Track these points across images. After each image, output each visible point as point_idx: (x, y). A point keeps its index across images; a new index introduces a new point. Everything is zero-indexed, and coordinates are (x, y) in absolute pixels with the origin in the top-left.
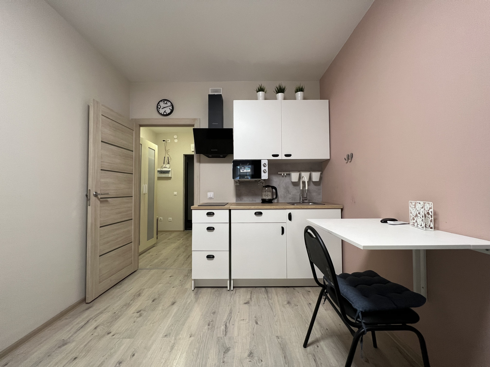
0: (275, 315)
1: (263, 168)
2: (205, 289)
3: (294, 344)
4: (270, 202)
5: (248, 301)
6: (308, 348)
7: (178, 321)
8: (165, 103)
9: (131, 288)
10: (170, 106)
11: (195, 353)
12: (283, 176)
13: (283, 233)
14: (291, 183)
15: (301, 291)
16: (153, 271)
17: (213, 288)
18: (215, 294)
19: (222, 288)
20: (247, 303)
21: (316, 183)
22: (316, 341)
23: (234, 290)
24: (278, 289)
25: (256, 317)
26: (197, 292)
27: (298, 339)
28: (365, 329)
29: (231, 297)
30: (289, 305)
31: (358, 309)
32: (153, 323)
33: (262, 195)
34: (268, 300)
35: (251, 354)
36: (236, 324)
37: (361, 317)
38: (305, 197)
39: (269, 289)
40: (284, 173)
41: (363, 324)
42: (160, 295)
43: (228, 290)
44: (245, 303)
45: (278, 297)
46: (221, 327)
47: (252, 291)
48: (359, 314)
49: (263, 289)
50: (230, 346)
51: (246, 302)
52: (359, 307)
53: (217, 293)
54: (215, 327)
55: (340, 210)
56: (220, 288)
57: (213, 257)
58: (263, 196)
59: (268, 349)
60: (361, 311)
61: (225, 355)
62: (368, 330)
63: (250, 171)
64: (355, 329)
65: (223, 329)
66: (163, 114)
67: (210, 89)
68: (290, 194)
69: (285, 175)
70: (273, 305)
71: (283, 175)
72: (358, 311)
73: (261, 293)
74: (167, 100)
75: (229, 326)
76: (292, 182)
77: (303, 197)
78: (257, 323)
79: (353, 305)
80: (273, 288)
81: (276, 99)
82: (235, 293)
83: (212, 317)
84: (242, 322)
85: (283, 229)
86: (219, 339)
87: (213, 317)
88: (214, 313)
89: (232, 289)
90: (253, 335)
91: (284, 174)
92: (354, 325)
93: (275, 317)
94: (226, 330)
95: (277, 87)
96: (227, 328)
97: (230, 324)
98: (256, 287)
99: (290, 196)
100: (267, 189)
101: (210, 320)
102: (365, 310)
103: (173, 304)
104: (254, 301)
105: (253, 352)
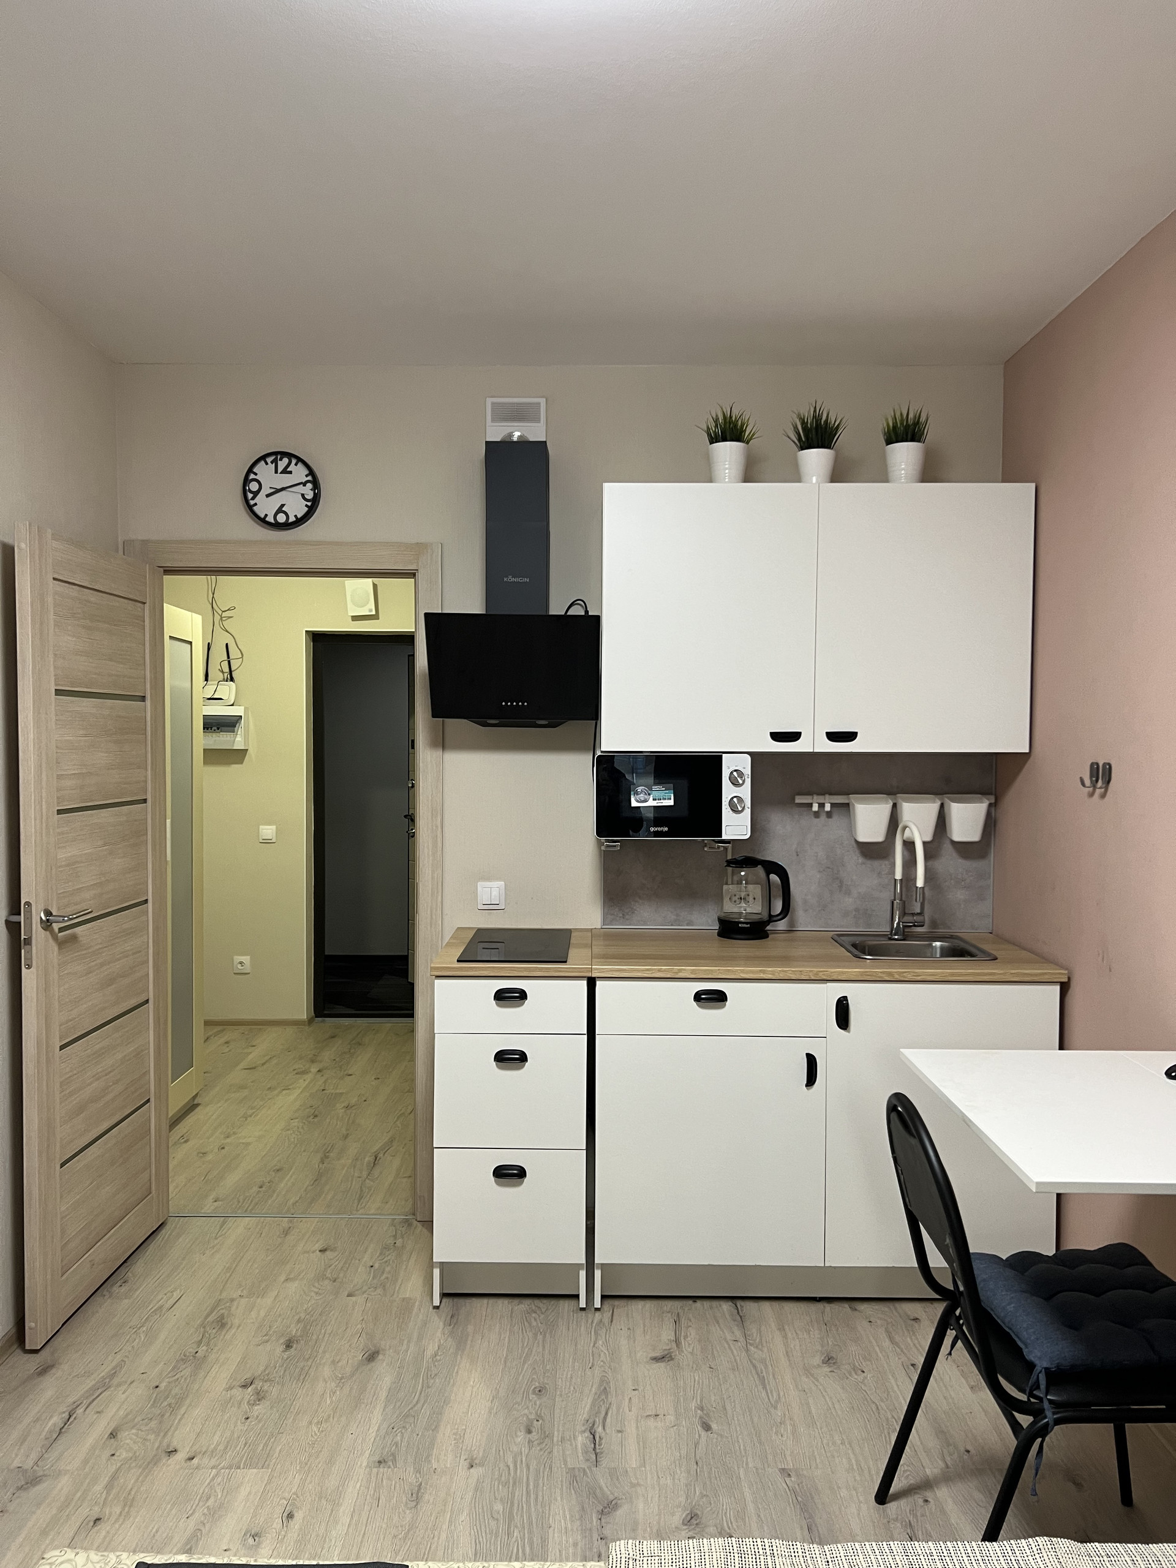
0: (777, 1402)
1: (728, 791)
2: (485, 1301)
3: (844, 1493)
4: (756, 930)
5: (666, 1352)
6: (892, 1507)
7: (407, 1416)
8: (281, 467)
9: (176, 1295)
10: (304, 484)
11: (501, 1512)
12: (817, 815)
13: (811, 1079)
14: (855, 845)
15: (881, 1319)
16: (239, 1228)
17: (516, 1301)
18: (530, 1324)
19: (553, 1302)
20: (664, 1358)
21: (965, 849)
22: (924, 1485)
23: (606, 1307)
24: (788, 1306)
25: (702, 1409)
26: (452, 1316)
27: (858, 1478)
28: (1050, 1416)
29: (596, 1333)
30: (830, 1369)
31: (1037, 1362)
32: (319, 1423)
33: (719, 898)
34: (747, 1350)
35: (692, 1518)
36: (631, 1429)
37: (1043, 1386)
38: (913, 914)
39: (749, 1307)
40: (822, 802)
41: (1046, 1405)
42: (305, 1327)
43: (582, 1309)
44: (656, 1359)
45: (785, 1337)
46: (575, 1438)
47: (681, 1314)
48: (1038, 1376)
49: (726, 1306)
50: (616, 1494)
51: (658, 1354)
52: (1040, 1358)
53: (535, 1319)
54: (555, 1439)
55: (1058, 988)
56: (545, 1301)
57: (521, 1173)
58: (726, 900)
59: (751, 1507)
60: (1046, 1369)
61: (603, 1520)
62: (1058, 1422)
63: (671, 803)
64: (1025, 1420)
65: (584, 1445)
66: (270, 519)
67: (489, 401)
68: (848, 893)
69: (828, 807)
70: (766, 1367)
71: (815, 807)
72: (1038, 1368)
73: (718, 1322)
74: (290, 456)
75: (603, 1435)
76: (857, 842)
77: (904, 914)
78: (707, 1427)
79: (1026, 1350)
80: (766, 1306)
81: (794, 475)
82: (612, 1322)
83: (535, 1404)
84: (651, 1423)
85: (811, 1061)
86: (574, 1476)
87: (540, 1405)
88: (540, 1391)
89: (597, 1303)
90: (697, 1463)
91: (822, 805)
92: (1024, 1408)
93: (775, 1408)
94: (597, 1446)
95: (800, 419)
96: (599, 1442)
97: (606, 1428)
98: (695, 1298)
99: (849, 902)
100: (743, 873)
101: (532, 1417)
102: (1058, 1366)
103: (372, 1356)
104: (690, 1350)
105: (699, 1513)
